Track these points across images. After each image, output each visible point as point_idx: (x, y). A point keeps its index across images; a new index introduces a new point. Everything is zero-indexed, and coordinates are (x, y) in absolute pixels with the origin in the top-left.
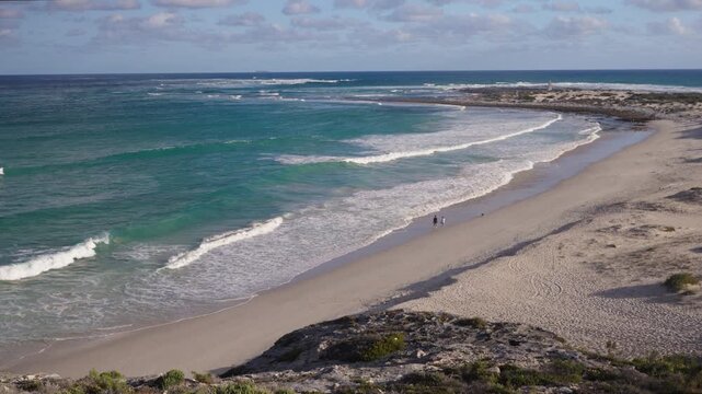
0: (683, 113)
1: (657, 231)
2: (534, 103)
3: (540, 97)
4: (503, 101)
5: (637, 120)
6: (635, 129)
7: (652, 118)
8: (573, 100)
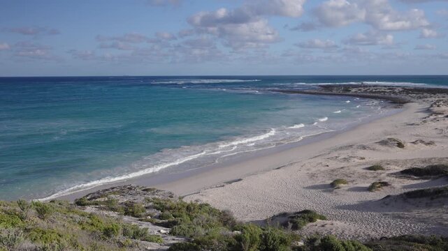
0: (426, 99)
1: (355, 159)
2: (350, 93)
3: (354, 90)
4: (334, 92)
5: (400, 103)
6: (395, 107)
7: (409, 102)
8: (371, 92)
